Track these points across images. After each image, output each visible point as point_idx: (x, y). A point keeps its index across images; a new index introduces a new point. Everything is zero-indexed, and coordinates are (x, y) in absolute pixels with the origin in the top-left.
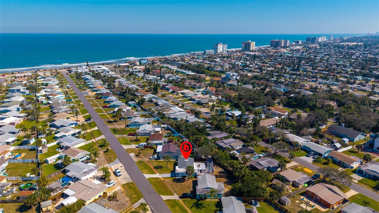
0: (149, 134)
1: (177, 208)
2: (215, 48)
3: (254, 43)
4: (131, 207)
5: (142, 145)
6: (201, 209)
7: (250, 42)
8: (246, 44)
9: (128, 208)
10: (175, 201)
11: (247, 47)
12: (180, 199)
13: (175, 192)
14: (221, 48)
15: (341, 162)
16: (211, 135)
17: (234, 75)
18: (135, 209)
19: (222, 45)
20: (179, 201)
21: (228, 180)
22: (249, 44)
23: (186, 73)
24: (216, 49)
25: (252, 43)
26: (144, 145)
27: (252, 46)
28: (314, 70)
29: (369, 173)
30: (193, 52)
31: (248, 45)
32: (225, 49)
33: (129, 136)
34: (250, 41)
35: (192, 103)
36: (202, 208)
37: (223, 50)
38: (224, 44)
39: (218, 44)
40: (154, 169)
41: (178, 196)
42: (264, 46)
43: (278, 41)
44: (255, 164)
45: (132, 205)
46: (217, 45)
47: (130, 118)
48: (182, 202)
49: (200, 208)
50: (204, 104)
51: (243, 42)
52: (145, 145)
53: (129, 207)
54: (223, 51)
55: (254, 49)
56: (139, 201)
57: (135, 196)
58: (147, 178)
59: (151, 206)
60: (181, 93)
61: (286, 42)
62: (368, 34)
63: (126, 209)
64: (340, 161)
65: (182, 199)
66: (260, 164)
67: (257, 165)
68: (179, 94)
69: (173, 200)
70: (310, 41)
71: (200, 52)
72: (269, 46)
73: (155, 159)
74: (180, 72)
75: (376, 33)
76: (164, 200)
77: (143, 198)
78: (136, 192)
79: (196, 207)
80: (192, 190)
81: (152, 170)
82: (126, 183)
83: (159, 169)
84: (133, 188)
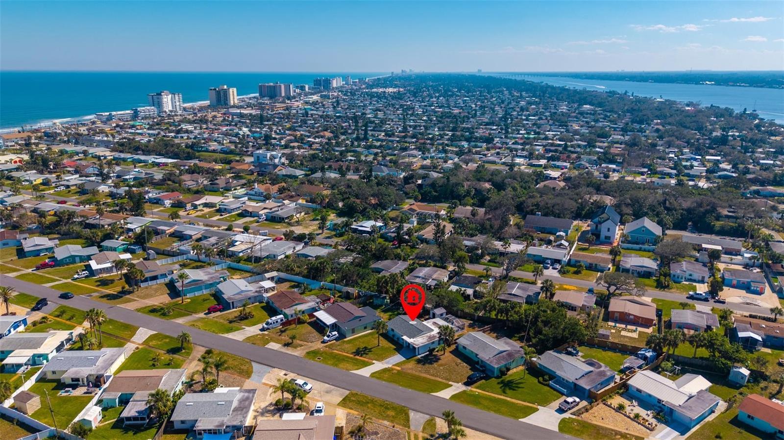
0: (258, 299)
1: (486, 403)
2: (156, 103)
3: (235, 89)
4: (413, 433)
5: (277, 322)
6: (522, 388)
7: (226, 89)
8: (218, 93)
10: (464, 392)
11: (221, 99)
12: (469, 388)
13: (447, 380)
14: (168, 102)
15: (592, 264)
16: (383, 270)
17: (275, 156)
18: (423, 432)
19: (170, 96)
20: (472, 391)
21: (498, 334)
22: (226, 93)
23: (150, 162)
24: (159, 105)
25: (231, 90)
26: (279, 321)
27: (231, 98)
28: (390, 136)
29: (638, 270)
30: (108, 113)
31: (222, 94)
32: (178, 104)
33: (209, 313)
34: (225, 87)
35: (258, 222)
36: (520, 386)
37: (174, 106)
38: (174, 94)
39: (162, 94)
40: (357, 357)
41: (460, 383)
42: (249, 96)
43: (274, 87)
44: (508, 297)
45: (409, 428)
46: (159, 94)
47: (159, 277)
48: (480, 391)
49: (518, 387)
50: (286, 218)
51: (211, 89)
52: (282, 320)
53: (409, 434)
54: (173, 108)
55: (236, 102)
56: (411, 417)
57: (391, 413)
58: (368, 376)
60: (202, 204)
61: (288, 89)
62: (393, 73)
64: (590, 264)
65: (472, 386)
66: (514, 295)
67: (512, 298)
68: (200, 208)
69: (460, 392)
70: (320, 85)
71: (122, 112)
72: (257, 95)
73: (337, 339)
74: (129, 160)
75: (401, 71)
76: (448, 398)
77: (410, 411)
78: (383, 406)
79: (510, 389)
80: (469, 367)
81: (357, 359)
82: (344, 400)
83: (367, 354)
84: (368, 403)
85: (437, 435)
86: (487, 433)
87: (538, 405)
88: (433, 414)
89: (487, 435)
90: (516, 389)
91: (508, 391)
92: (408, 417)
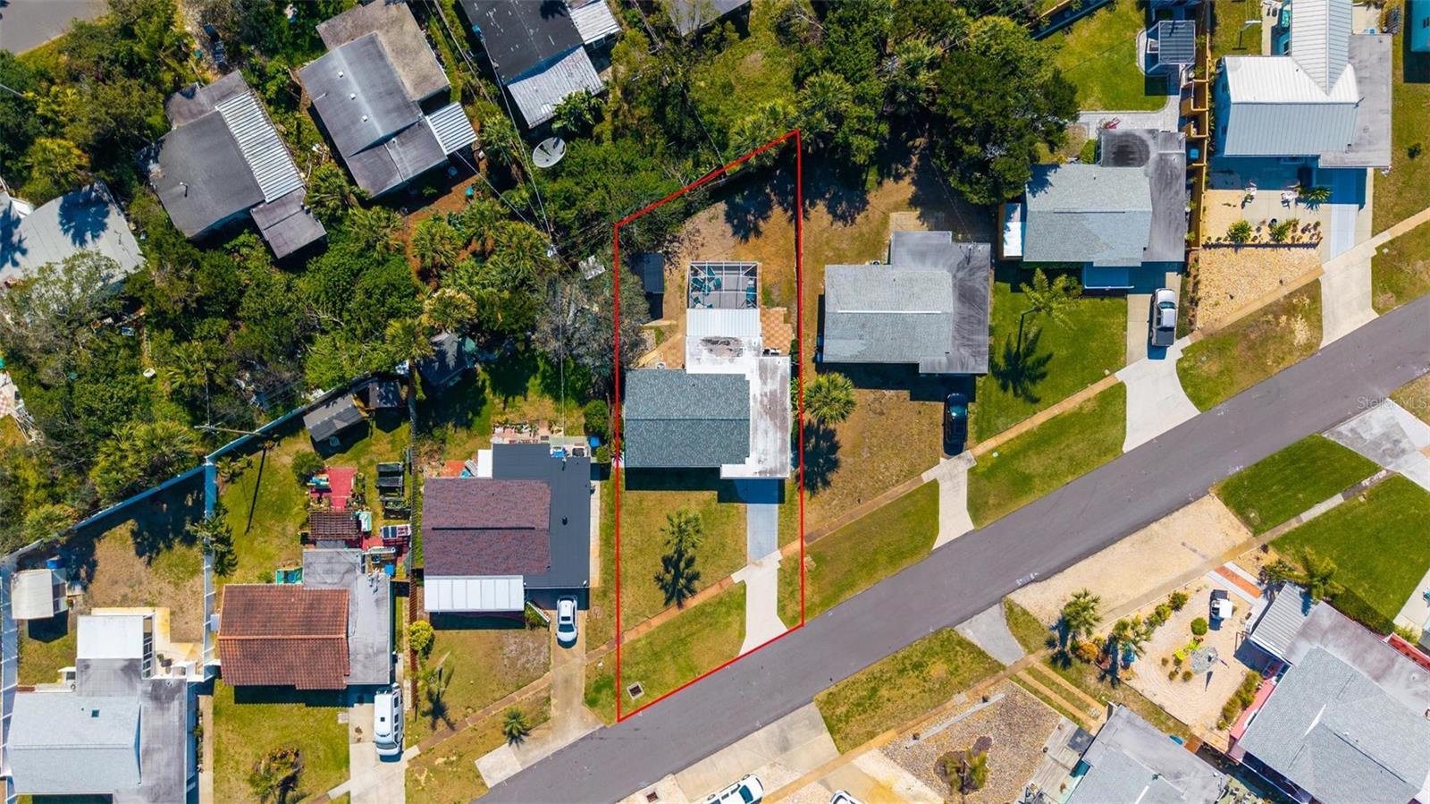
1: (1034, 464)
4: (1022, 674)
6: (1050, 357)
9: (1024, 684)
10: (976, 477)
12: (967, 454)
13: (913, 472)
18: (1031, 652)
20: (980, 458)
36: (1040, 353)
41: (942, 460)
45: (1004, 668)
48: (990, 444)
49: (1043, 362)
53: (1019, 681)
56: (975, 641)
57: (938, 669)
58: (783, 631)
59: (1019, 582)
63: (1036, 692)
65: (969, 442)
69: (969, 485)
76: (972, 528)
77: (958, 628)
78: (905, 669)
79: (1033, 380)
80: (905, 393)
81: (701, 611)
82: (831, 730)
83: (696, 576)
84: (874, 690)
85: (1057, 634)
86: (1112, 541)
87: (1113, 372)
88: (998, 593)
89: (1117, 545)
90: (1043, 369)
91: (1038, 389)
92: (971, 647)
